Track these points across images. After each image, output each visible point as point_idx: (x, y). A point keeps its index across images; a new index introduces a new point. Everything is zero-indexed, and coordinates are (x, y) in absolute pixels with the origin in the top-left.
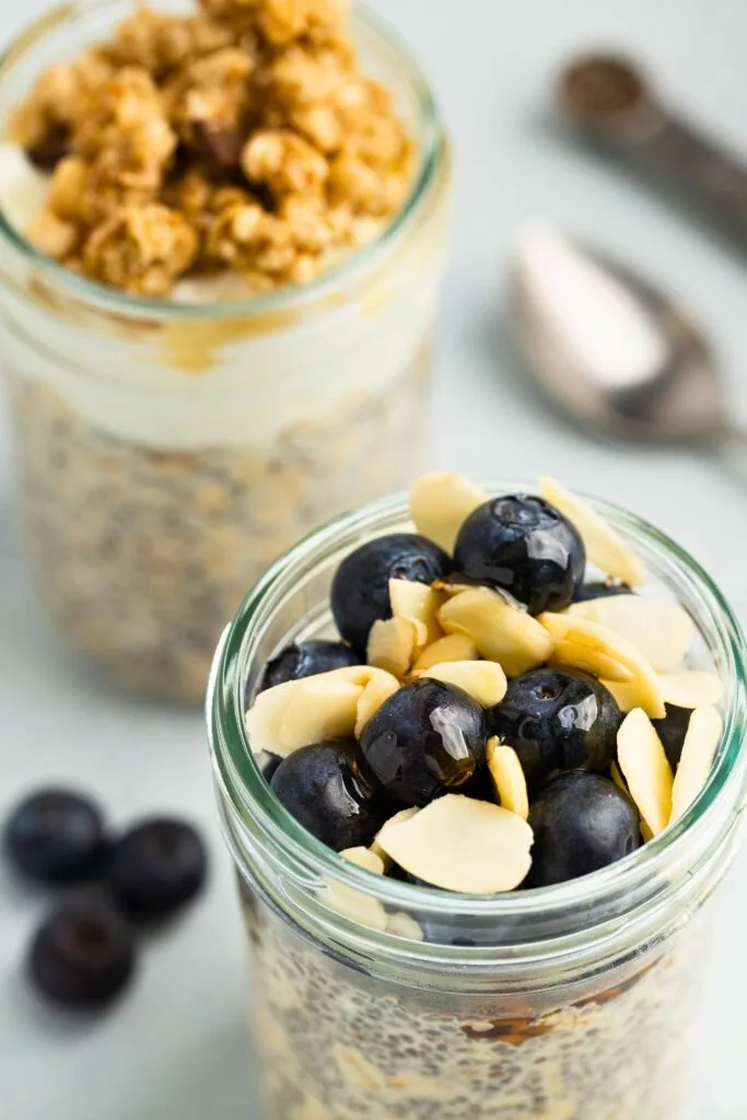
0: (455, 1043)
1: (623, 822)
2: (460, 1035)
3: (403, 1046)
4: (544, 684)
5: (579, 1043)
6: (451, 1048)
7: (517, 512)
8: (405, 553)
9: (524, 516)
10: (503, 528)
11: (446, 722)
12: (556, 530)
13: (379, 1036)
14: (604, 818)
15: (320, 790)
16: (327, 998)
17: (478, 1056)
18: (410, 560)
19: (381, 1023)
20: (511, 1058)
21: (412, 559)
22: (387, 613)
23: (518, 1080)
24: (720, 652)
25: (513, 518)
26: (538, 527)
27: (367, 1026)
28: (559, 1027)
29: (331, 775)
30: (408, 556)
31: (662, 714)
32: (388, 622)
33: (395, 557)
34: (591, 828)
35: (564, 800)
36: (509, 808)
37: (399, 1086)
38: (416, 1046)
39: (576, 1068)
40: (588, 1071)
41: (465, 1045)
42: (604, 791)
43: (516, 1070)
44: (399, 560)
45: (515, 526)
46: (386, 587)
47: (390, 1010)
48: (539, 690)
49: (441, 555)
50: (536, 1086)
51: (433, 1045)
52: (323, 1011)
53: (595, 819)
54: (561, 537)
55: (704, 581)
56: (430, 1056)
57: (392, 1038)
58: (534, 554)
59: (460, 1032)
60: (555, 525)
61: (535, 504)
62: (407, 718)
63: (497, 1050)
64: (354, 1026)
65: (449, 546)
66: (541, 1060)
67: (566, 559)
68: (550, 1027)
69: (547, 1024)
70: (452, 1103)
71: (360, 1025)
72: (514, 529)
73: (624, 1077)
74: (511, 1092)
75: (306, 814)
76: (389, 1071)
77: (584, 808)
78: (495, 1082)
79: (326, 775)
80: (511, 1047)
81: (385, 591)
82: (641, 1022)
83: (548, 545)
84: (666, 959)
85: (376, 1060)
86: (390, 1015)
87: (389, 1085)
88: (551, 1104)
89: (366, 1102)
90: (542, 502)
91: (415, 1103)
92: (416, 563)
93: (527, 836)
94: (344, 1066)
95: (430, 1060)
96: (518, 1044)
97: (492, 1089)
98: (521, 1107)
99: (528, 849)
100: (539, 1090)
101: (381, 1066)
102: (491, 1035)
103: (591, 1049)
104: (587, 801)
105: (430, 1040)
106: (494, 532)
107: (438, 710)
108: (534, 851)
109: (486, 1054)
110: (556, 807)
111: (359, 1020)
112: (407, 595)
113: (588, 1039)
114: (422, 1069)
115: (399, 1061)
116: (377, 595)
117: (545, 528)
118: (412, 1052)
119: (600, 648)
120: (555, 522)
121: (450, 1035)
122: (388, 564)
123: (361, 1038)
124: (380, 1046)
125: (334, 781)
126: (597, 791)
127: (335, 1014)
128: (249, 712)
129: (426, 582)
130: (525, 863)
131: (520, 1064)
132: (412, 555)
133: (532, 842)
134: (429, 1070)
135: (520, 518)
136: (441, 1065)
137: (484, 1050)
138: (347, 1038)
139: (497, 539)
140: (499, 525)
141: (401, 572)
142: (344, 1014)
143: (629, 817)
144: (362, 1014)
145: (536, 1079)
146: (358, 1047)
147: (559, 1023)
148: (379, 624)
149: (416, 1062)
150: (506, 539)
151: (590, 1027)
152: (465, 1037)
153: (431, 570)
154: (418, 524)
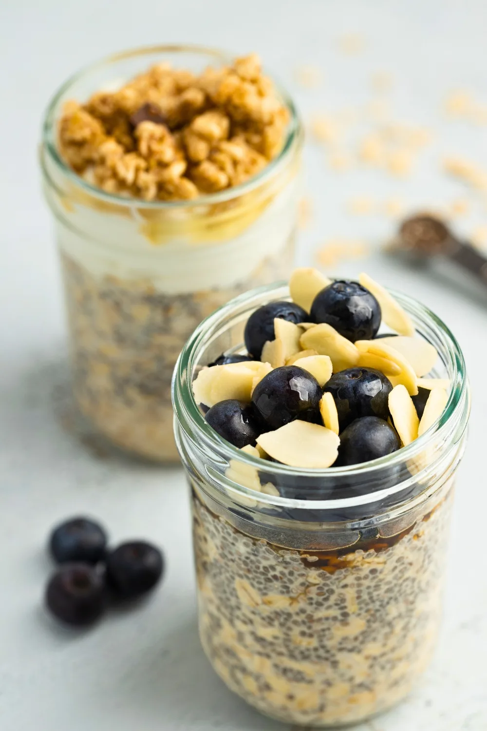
0: (298, 570)
1: (390, 440)
2: (300, 564)
3: (271, 573)
4: (353, 373)
5: (366, 577)
6: (296, 573)
7: (345, 288)
8: (284, 308)
9: (349, 290)
10: (337, 294)
11: (298, 385)
12: (365, 297)
13: (258, 568)
14: (380, 436)
15: (229, 419)
16: (231, 546)
17: (312, 580)
18: (286, 312)
19: (259, 558)
20: (328, 582)
21: (288, 312)
22: (272, 337)
23: (333, 599)
24: (450, 366)
25: (343, 289)
26: (356, 294)
27: (252, 562)
28: (354, 564)
29: (235, 412)
30: (285, 310)
31: (416, 393)
32: (273, 342)
33: (279, 310)
34: (371, 439)
35: (358, 426)
36: (329, 428)
37: (269, 603)
38: (277, 573)
39: (365, 597)
40: (372, 600)
41: (303, 572)
42: (380, 423)
43: (332, 592)
44: (280, 312)
45: (343, 293)
46: (272, 323)
47: (264, 548)
48: (351, 376)
49: (304, 312)
50: (343, 605)
51: (286, 571)
52: (230, 557)
53: (374, 435)
54: (367, 301)
55: (447, 333)
56: (285, 580)
57: (265, 568)
58: (352, 309)
59: (300, 562)
60: (364, 295)
61: (356, 286)
62: (277, 380)
63: (321, 576)
64: (245, 563)
65: (308, 309)
66: (345, 586)
67: (370, 313)
68: (349, 562)
69: (348, 560)
70: (297, 614)
71: (248, 561)
72: (342, 294)
73: (393, 610)
74: (329, 607)
75: (220, 430)
76: (263, 592)
77: (369, 429)
78: (320, 599)
79: (233, 412)
80: (328, 575)
81: (272, 326)
82: (401, 571)
83: (360, 305)
84: (414, 531)
85: (256, 585)
86: (264, 552)
87: (264, 603)
88: (352, 619)
89: (252, 616)
90: (359, 285)
91: (278, 614)
92: (290, 314)
93: (337, 442)
94: (241, 593)
95: (285, 582)
96: (332, 573)
97: (319, 604)
98: (335, 619)
99: (337, 447)
100: (345, 607)
101: (260, 589)
102: (317, 565)
103: (373, 584)
104: (371, 427)
105: (285, 568)
106: (331, 296)
107: (293, 379)
108: (339, 449)
109: (315, 579)
110: (354, 429)
111: (247, 558)
112: (283, 327)
113: (371, 576)
114: (281, 589)
115: (269, 584)
116: (268, 329)
117: (359, 295)
118: (275, 577)
119: (384, 356)
120: (365, 293)
121: (295, 564)
122: (275, 313)
123: (249, 571)
124: (258, 575)
125: (237, 415)
126: (377, 422)
127: (236, 557)
128: (194, 381)
129: (296, 323)
130: (335, 455)
131: (334, 587)
132: (288, 310)
133: (339, 444)
134: (285, 590)
135: (346, 290)
136: (291, 586)
137: (313, 575)
138: (241, 572)
139: (333, 299)
140: (334, 292)
141: (282, 317)
142: (240, 555)
143: (393, 437)
144: (248, 553)
145: (343, 600)
146: (248, 578)
147: (354, 561)
148: (268, 343)
149: (277, 584)
150: (337, 299)
151: (373, 567)
152: (303, 566)
153: (298, 317)
154: (294, 299)
